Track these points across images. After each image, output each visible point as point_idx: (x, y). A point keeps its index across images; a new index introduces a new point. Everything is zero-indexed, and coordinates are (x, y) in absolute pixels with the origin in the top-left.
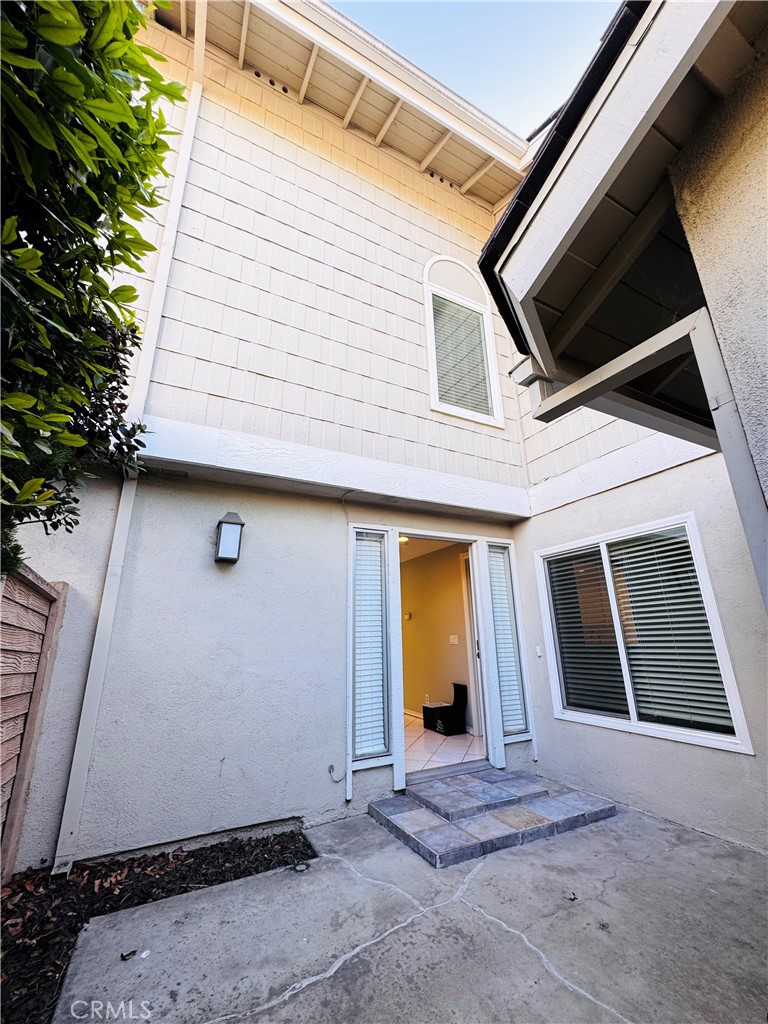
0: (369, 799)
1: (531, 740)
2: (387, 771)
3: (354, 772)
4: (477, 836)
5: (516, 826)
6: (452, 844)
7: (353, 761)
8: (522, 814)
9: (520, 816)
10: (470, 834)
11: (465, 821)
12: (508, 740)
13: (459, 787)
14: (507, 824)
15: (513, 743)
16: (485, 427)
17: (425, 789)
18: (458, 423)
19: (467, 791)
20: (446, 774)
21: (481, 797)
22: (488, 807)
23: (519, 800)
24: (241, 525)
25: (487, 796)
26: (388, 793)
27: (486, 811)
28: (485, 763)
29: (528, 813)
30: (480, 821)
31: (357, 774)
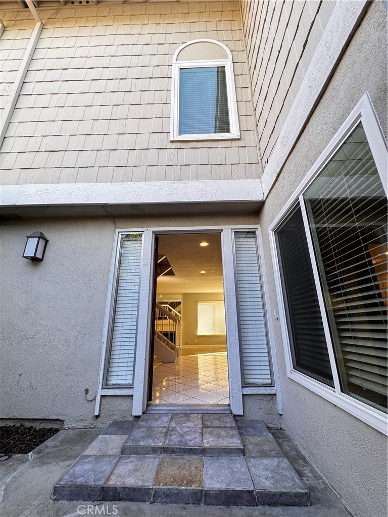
0: (114, 418)
1: (275, 395)
2: (128, 400)
3: (102, 396)
4: (113, 477)
5: (160, 479)
6: (82, 478)
7: (103, 388)
8: (187, 468)
9: (183, 469)
10: (112, 473)
11: (133, 458)
12: (248, 391)
13: (173, 425)
14: (157, 474)
15: (253, 394)
16: (221, 142)
17: (150, 420)
18: (194, 145)
19: (173, 429)
20: (185, 410)
21: (172, 438)
22: (164, 450)
23: (203, 451)
24: (39, 238)
25: (179, 439)
26: (129, 416)
27: (161, 453)
28: (226, 408)
29: (196, 468)
30: (142, 462)
31: (106, 398)
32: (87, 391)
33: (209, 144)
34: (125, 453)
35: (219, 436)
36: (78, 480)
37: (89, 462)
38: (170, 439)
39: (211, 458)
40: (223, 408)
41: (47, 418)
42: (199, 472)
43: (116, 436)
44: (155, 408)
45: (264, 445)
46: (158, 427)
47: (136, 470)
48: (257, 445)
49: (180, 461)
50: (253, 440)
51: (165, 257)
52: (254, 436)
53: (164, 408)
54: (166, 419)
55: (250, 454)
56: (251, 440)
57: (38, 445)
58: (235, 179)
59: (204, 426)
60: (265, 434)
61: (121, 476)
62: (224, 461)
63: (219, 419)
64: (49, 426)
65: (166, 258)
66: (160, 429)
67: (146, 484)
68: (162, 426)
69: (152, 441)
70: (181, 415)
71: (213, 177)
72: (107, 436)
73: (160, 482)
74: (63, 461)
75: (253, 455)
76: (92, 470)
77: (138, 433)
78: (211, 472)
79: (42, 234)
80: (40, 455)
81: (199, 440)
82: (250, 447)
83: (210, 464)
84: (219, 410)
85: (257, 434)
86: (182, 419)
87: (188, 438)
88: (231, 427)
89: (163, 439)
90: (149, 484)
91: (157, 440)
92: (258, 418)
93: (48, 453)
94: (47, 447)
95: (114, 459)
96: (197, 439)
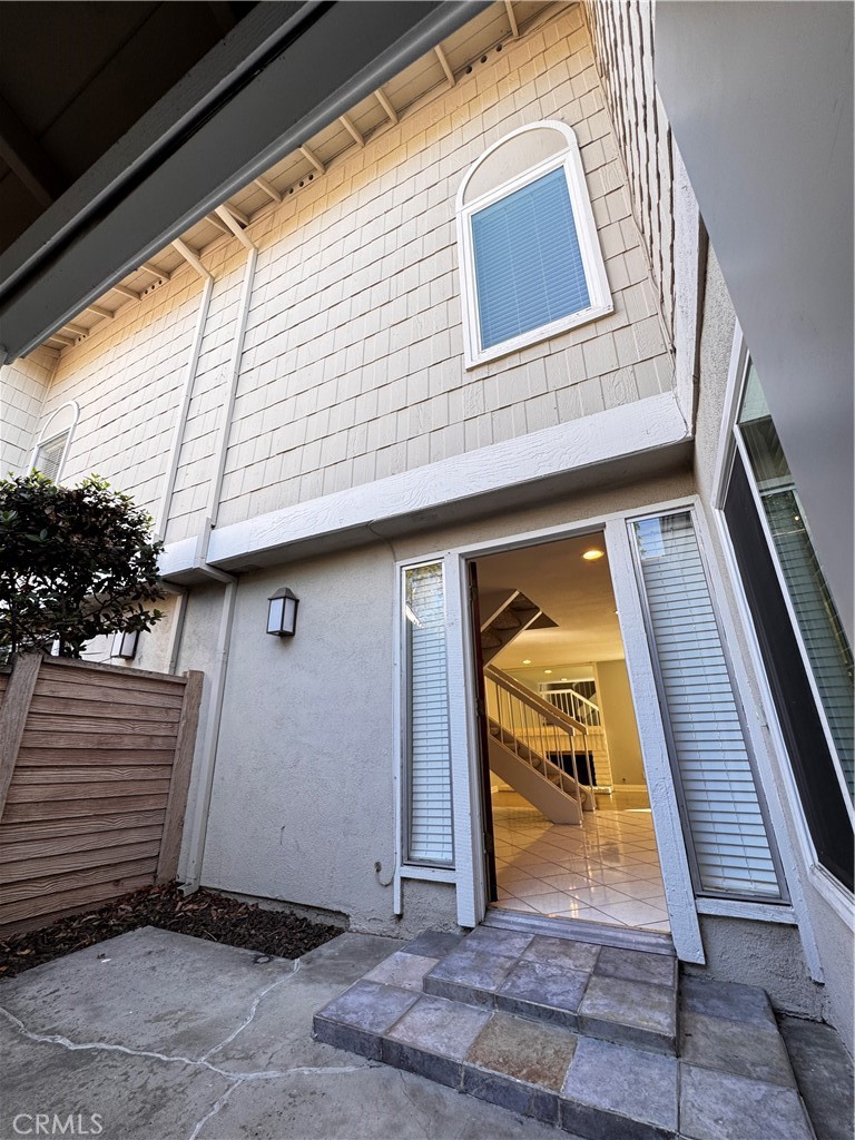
1: (795, 927)
2: (447, 893)
3: (403, 879)
4: (401, 1027)
5: (479, 1052)
6: (354, 1016)
7: (403, 864)
8: (539, 1047)
9: (529, 1047)
10: (400, 1019)
11: (443, 1003)
12: (710, 907)
13: (530, 956)
14: (477, 1042)
15: (728, 917)
16: (571, 335)
17: (489, 938)
18: (515, 361)
19: (529, 966)
20: (563, 932)
21: (520, 982)
22: (498, 1001)
23: (579, 1023)
24: (285, 598)
25: (532, 986)
26: (453, 926)
27: (494, 1007)
28: (662, 941)
29: (556, 1052)
30: (456, 1015)
31: (410, 883)
32: (378, 867)
33: (544, 349)
34: (428, 991)
35: (622, 999)
36: (347, 1017)
37: (370, 992)
38: (514, 982)
39: (597, 1042)
40: (653, 941)
41: (326, 907)
42: (561, 1061)
43: (423, 958)
44: (502, 917)
45: (744, 1046)
46: (498, 956)
47: (441, 1026)
48: (721, 1040)
49: (528, 1031)
50: (715, 1028)
51: (517, 593)
52: (725, 1019)
53: (520, 920)
54: (519, 942)
55: (694, 1057)
56: (710, 1027)
57: (309, 950)
58: (612, 406)
59: (597, 971)
60: (755, 1021)
61: (413, 1029)
62: (626, 1054)
63: (639, 964)
64: (329, 921)
65: (521, 595)
66: (502, 960)
67: (452, 1054)
68: (506, 954)
69: (478, 979)
70: (553, 941)
71: (561, 417)
72: (409, 955)
73: (477, 1058)
74: (339, 983)
75: (703, 1061)
76: (371, 1006)
77: (459, 960)
78: (586, 1068)
79: (288, 590)
80: (310, 966)
81: (575, 998)
82: (701, 1041)
83: (591, 1053)
84: (643, 944)
85: (734, 1018)
86: (553, 948)
87: (553, 988)
88: (660, 987)
89: (499, 980)
90: (458, 1056)
91: (488, 980)
92: (748, 981)
93: (321, 966)
94: (320, 956)
95: (409, 998)
96: (571, 994)
